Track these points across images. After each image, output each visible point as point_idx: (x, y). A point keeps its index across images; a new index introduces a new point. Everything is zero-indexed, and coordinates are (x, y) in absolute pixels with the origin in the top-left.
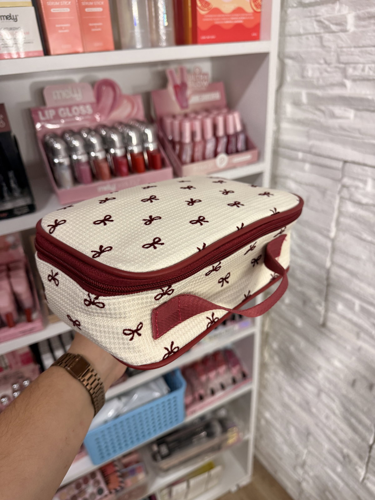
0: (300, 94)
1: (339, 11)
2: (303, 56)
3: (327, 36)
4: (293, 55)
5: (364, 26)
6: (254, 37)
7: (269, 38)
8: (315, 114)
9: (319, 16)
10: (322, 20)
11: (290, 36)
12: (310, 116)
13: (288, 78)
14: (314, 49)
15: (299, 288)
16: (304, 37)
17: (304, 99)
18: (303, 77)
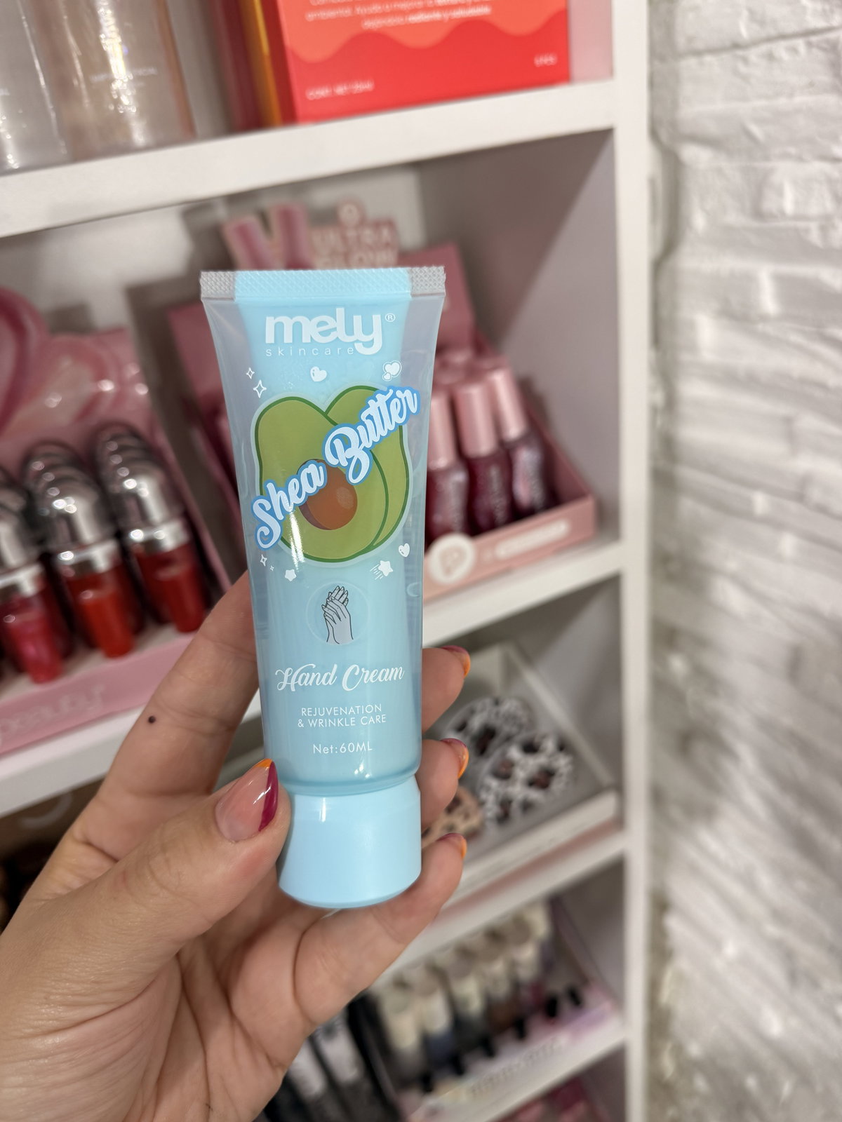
0: (746, 282)
2: (756, 130)
4: (712, 129)
6: (545, 68)
7: (607, 70)
8: (814, 356)
11: (698, 53)
12: (796, 365)
13: (699, 221)
16: (753, 54)
17: (769, 302)
18: (758, 214)
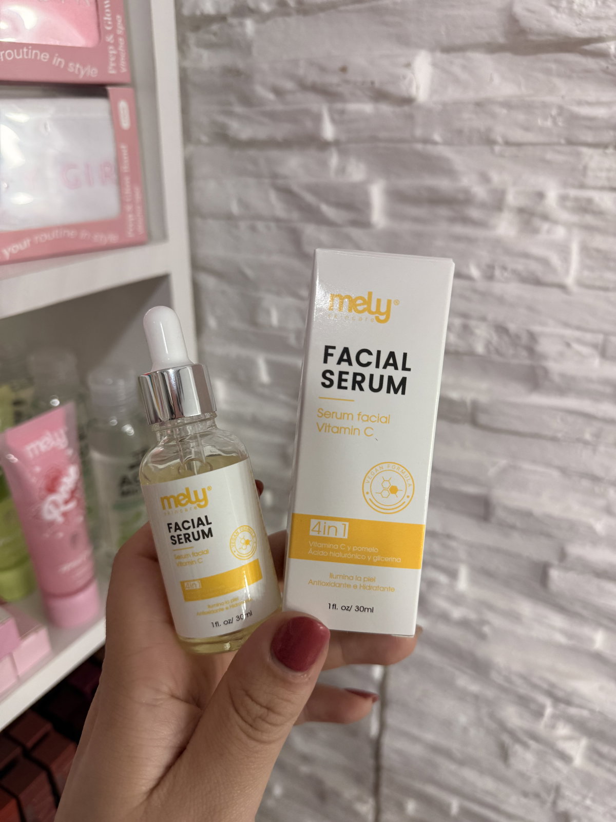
1: (342, 170)
3: (310, 231)
5: (416, 220)
9: (285, 177)
10: (295, 188)
14: (276, 258)
15: (305, 769)
